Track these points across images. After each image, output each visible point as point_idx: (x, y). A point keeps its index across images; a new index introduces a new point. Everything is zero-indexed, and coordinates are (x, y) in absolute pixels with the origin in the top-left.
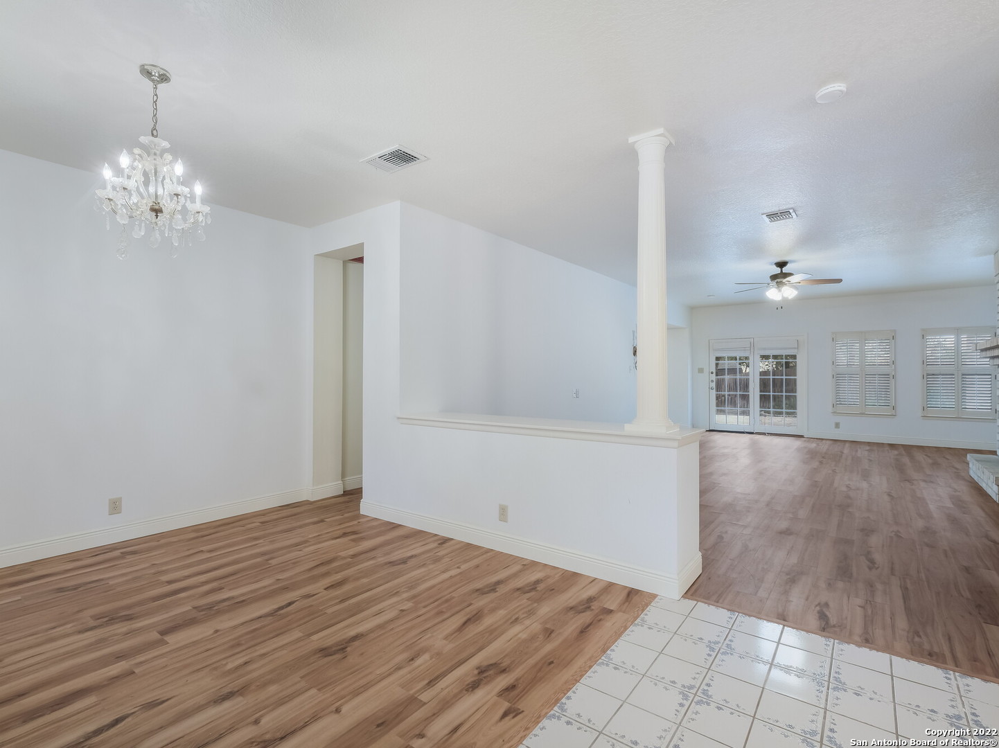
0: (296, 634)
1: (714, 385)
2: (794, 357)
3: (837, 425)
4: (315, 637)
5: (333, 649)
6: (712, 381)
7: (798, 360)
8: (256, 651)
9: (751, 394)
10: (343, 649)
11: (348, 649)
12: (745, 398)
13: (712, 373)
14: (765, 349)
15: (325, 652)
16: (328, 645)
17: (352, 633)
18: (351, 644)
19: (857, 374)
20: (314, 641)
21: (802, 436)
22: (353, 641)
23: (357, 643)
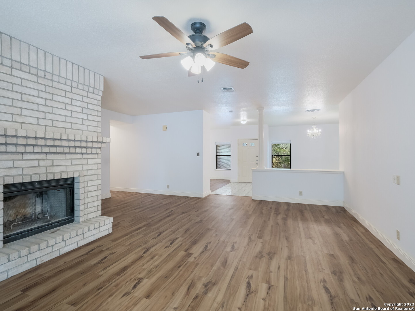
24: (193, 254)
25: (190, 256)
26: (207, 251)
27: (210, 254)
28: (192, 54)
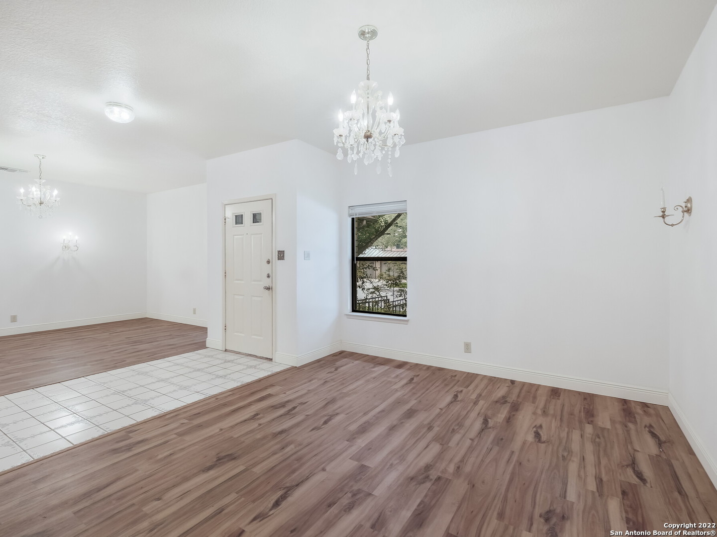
0: (258, 470)
4: (242, 468)
5: (226, 459)
8: (282, 456)
10: (219, 460)
11: (215, 460)
15: (232, 457)
16: (230, 463)
17: (212, 473)
18: (214, 463)
20: (242, 465)
22: (211, 466)
23: (209, 464)
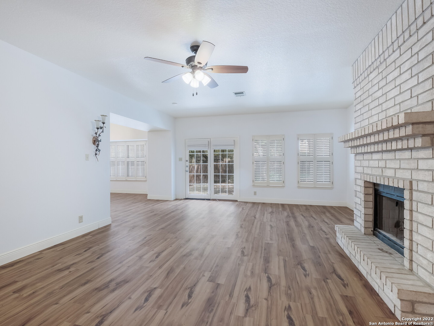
1: (188, 169)
2: (232, 151)
3: (255, 193)
6: (187, 166)
7: (234, 153)
9: (209, 174)
12: (206, 177)
13: (187, 161)
14: (216, 145)
19: (266, 162)
21: (236, 201)
24: (208, 281)
25: (210, 277)
26: (189, 286)
27: (186, 282)
28: (191, 70)
